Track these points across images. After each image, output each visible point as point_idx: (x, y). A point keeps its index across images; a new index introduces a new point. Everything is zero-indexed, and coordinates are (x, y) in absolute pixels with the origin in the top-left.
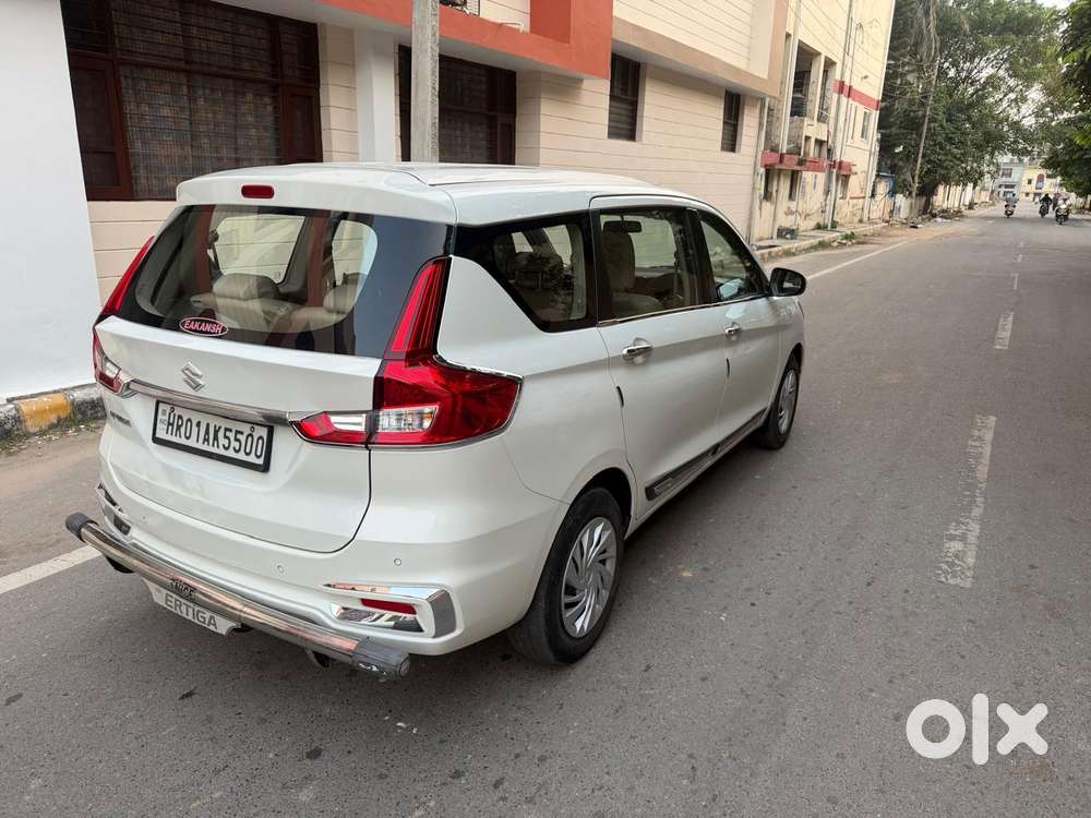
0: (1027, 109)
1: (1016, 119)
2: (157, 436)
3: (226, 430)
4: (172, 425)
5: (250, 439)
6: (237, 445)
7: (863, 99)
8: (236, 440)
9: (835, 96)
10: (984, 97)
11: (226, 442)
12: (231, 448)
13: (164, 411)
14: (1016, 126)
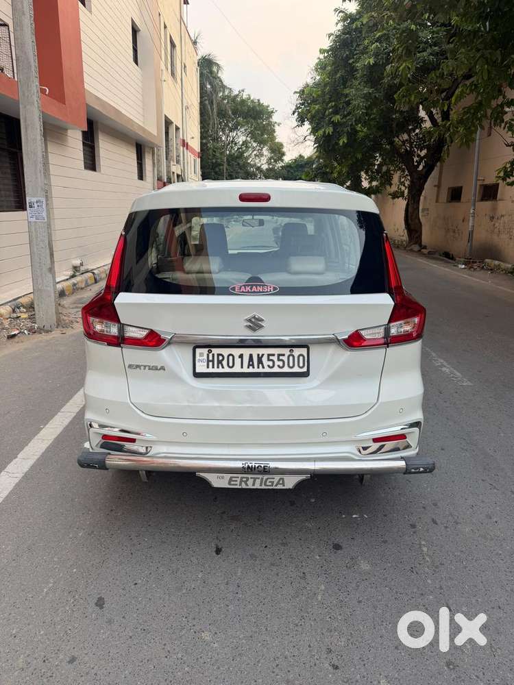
0: (264, 160)
1: (259, 165)
2: (197, 371)
3: (269, 355)
4: (213, 361)
5: (291, 358)
6: (281, 364)
7: (193, 151)
8: (279, 360)
9: (182, 148)
10: (243, 152)
11: (271, 364)
12: (276, 366)
13: (201, 355)
14: (259, 168)
